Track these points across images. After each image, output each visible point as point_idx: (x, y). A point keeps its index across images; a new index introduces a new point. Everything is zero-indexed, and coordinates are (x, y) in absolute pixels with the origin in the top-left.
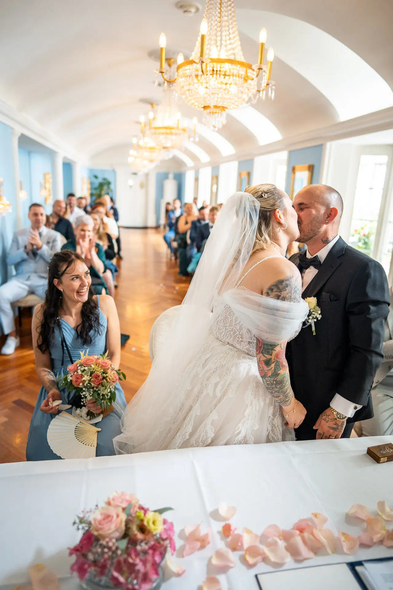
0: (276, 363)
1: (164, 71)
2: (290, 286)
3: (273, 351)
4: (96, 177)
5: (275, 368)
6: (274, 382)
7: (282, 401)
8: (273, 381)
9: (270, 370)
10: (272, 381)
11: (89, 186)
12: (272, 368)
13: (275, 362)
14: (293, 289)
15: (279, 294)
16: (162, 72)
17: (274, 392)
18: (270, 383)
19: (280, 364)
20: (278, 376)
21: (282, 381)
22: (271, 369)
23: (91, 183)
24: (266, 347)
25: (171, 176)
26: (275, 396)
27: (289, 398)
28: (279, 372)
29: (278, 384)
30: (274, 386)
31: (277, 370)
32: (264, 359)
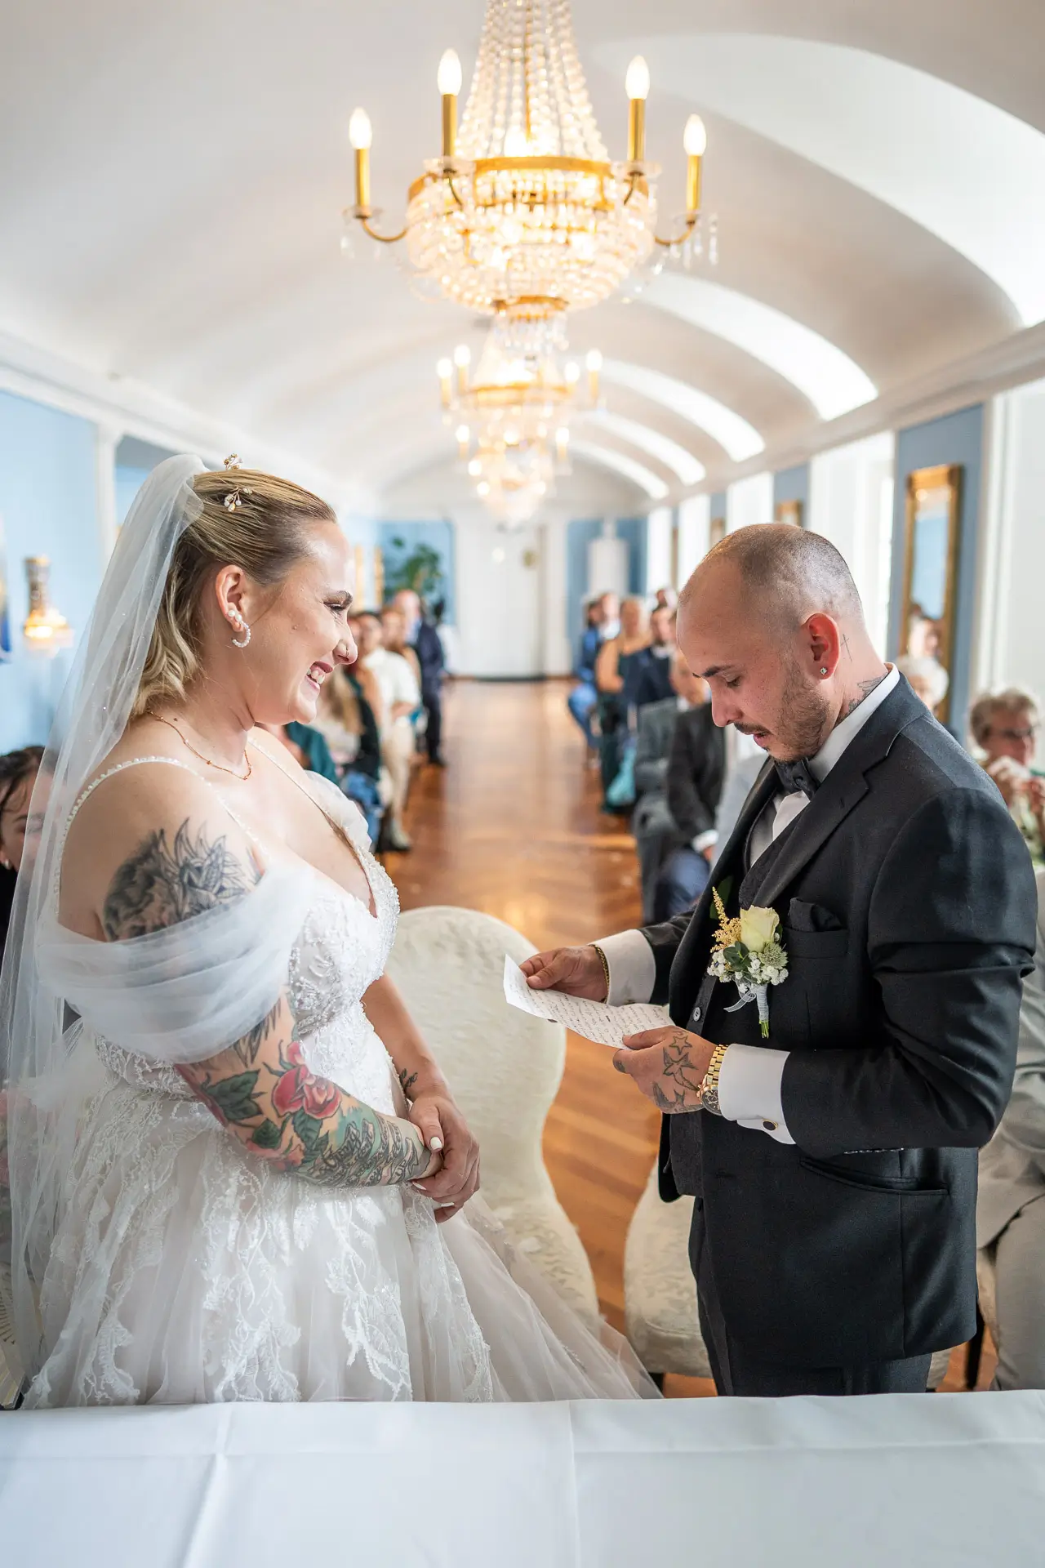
0: (293, 1123)
1: (367, 212)
2: (160, 875)
3: (257, 1100)
4: (398, 543)
5: (303, 1134)
6: (332, 1162)
7: (400, 1172)
8: (325, 1161)
9: (292, 1148)
10: (324, 1165)
11: (381, 569)
12: (291, 1140)
13: (290, 1121)
14: (176, 880)
15: (138, 923)
16: (362, 217)
17: (354, 1178)
18: (323, 1172)
19: (308, 1113)
20: (327, 1143)
21: (349, 1142)
22: (290, 1146)
23: (386, 562)
24: (226, 1102)
25: (609, 529)
26: (368, 1180)
27: (408, 1149)
28: (322, 1133)
29: (345, 1158)
30: (341, 1169)
31: (310, 1134)
32: (248, 1133)
